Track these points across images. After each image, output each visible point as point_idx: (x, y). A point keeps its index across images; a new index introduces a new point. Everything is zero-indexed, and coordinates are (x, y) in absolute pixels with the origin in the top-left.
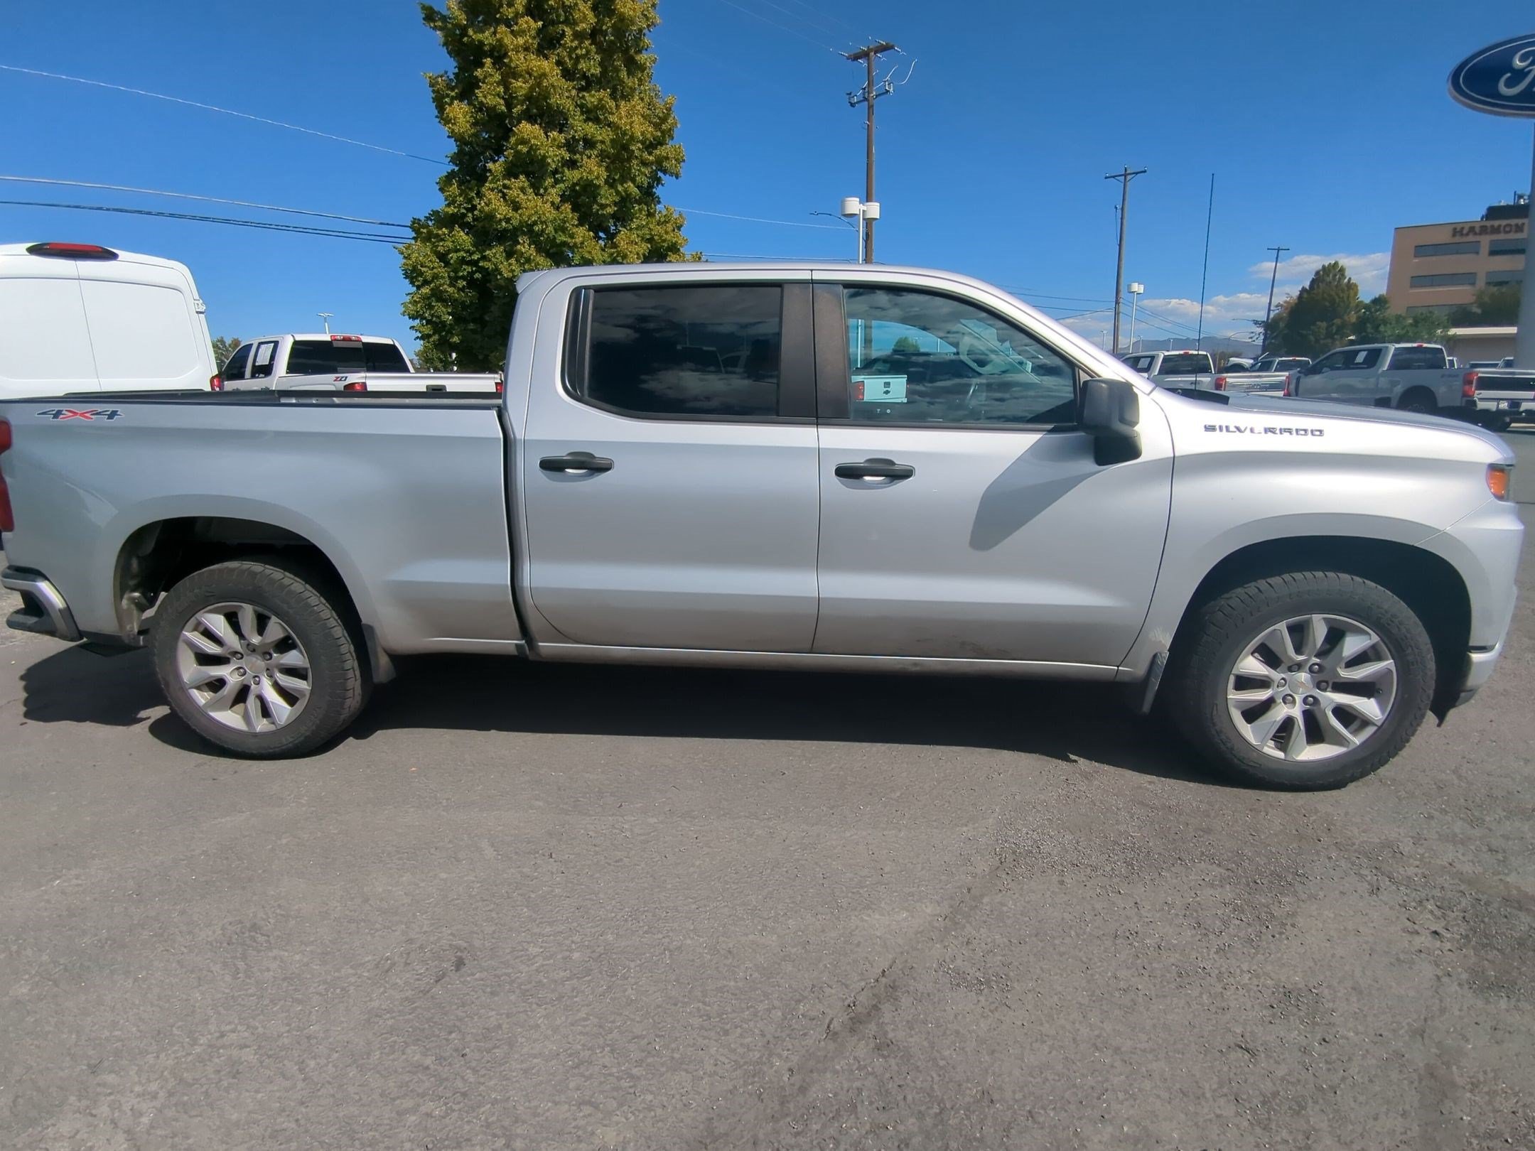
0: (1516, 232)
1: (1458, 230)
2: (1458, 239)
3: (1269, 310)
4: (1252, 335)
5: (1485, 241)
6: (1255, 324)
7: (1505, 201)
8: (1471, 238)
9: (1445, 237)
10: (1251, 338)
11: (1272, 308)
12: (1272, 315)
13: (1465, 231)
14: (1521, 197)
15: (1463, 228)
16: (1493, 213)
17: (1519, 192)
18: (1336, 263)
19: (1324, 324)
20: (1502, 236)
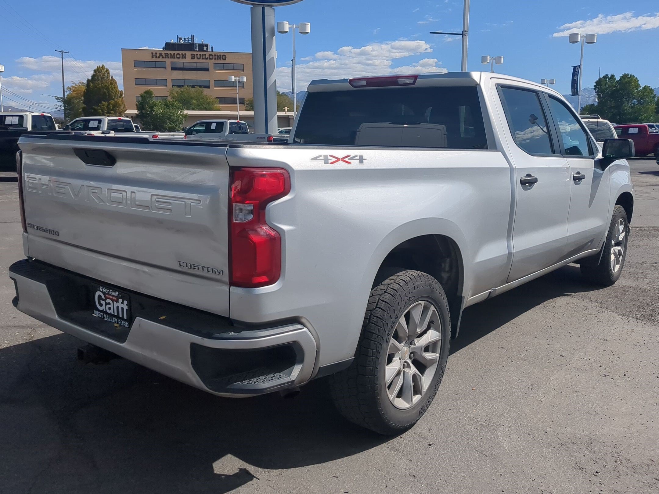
0: (182, 58)
1: (154, 54)
2: (154, 59)
3: (64, 91)
4: (56, 106)
5: (168, 61)
6: (57, 99)
7: (174, 40)
8: (161, 59)
9: (149, 58)
10: (56, 108)
11: (65, 90)
12: (66, 94)
13: (158, 55)
14: (180, 39)
15: (156, 53)
16: (169, 46)
17: (180, 36)
18: (103, 66)
19: (106, 103)
20: (176, 60)
